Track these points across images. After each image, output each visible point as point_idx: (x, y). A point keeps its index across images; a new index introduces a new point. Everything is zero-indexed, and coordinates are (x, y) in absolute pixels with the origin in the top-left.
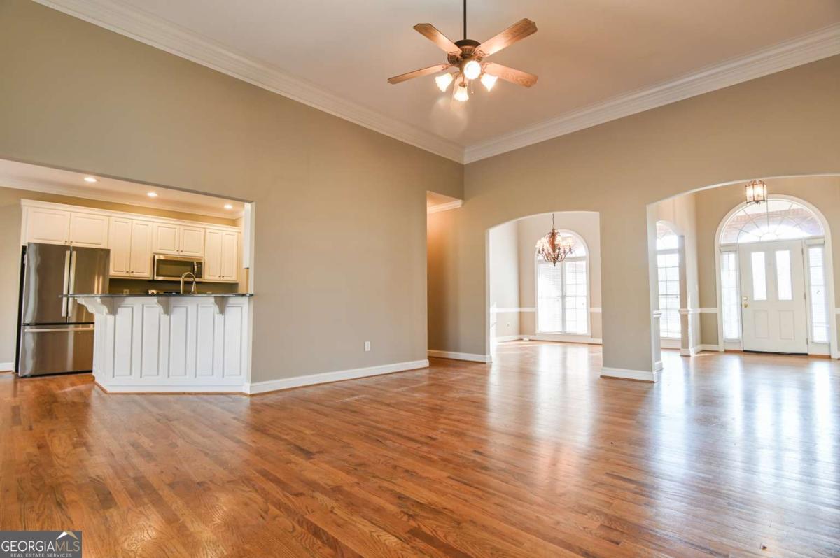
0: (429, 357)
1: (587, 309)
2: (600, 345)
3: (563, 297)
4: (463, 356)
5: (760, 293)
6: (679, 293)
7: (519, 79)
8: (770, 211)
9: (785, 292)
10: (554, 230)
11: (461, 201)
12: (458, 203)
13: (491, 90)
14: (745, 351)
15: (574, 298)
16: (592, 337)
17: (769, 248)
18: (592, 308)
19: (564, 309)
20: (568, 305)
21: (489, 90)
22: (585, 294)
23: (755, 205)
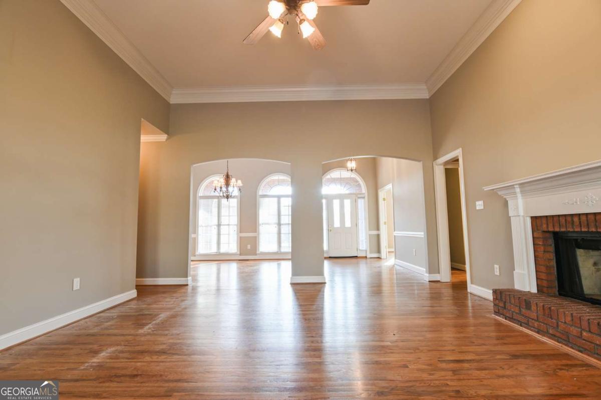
0: (136, 286)
1: (238, 234)
2: (290, 259)
3: (219, 225)
4: (161, 281)
5: (337, 224)
6: (290, 222)
7: (314, 40)
8: (342, 177)
9: (348, 224)
10: (227, 173)
11: (166, 135)
12: (163, 137)
13: (306, 38)
14: (330, 257)
15: (227, 226)
16: (240, 254)
17: (341, 197)
18: (241, 234)
19: (219, 234)
20: (222, 232)
21: (304, 37)
22: (236, 223)
23: (350, 172)
